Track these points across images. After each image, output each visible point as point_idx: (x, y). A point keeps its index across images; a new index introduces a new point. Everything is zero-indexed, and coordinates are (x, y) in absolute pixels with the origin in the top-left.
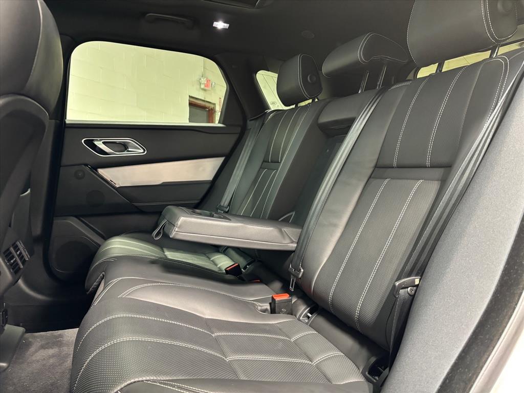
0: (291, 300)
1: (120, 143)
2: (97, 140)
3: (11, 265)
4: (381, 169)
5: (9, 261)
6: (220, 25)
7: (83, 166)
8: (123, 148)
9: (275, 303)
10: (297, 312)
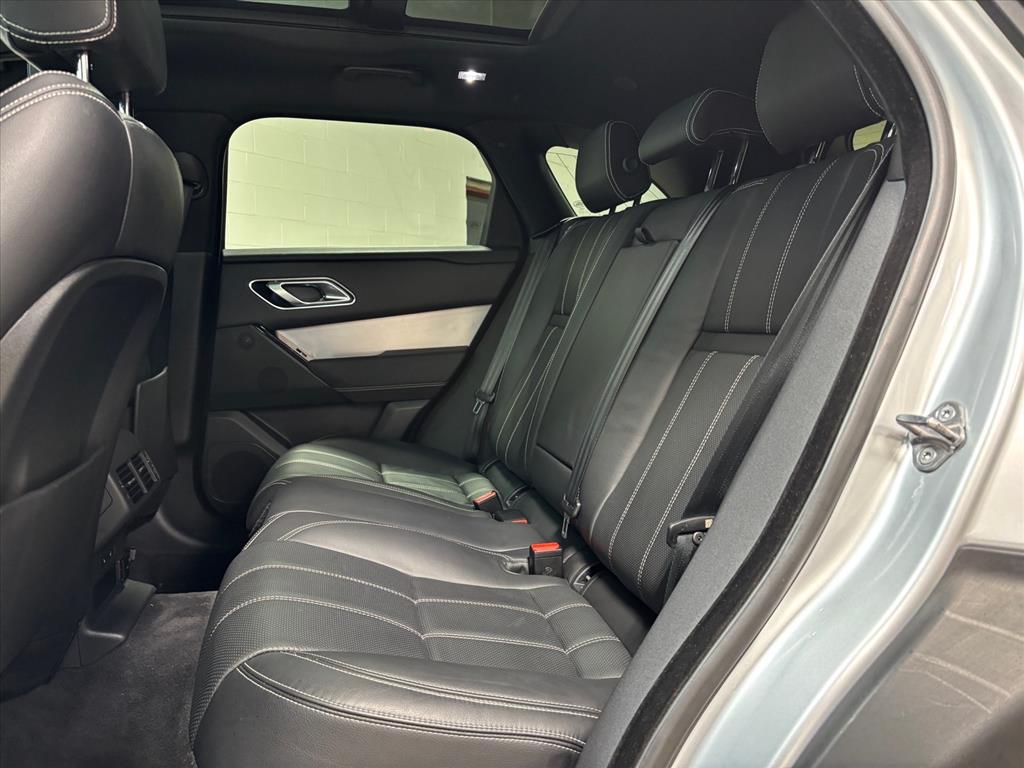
0: (562, 555)
1: (311, 286)
2: (273, 283)
3: (128, 488)
4: (709, 334)
5: (125, 482)
6: (471, 76)
7: (252, 327)
8: (317, 294)
9: (533, 558)
10: (571, 572)
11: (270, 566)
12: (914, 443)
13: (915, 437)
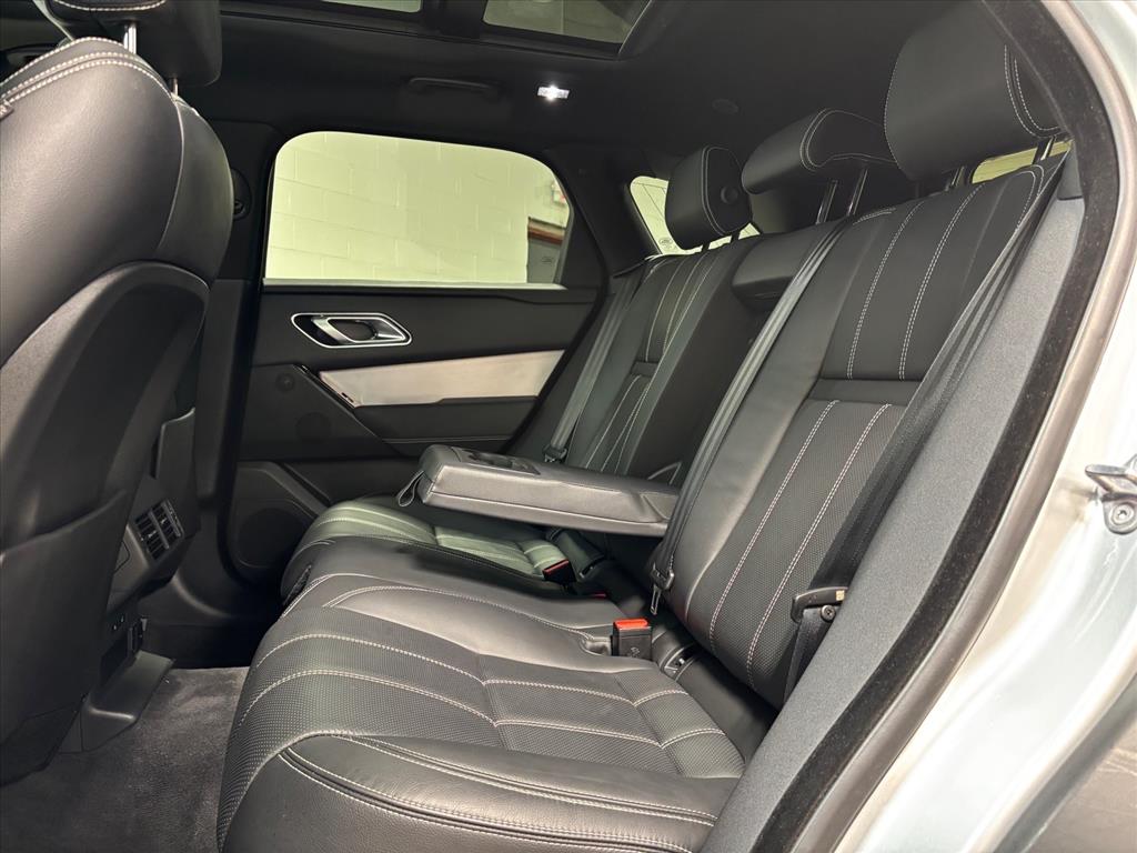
0: (651, 633)
1: (362, 323)
2: (319, 317)
3: (148, 541)
4: (828, 382)
5: (144, 534)
6: (552, 93)
7: (293, 366)
8: (367, 332)
9: (618, 636)
10: (660, 656)
11: (315, 636)
12: (1105, 499)
13: (1105, 492)
